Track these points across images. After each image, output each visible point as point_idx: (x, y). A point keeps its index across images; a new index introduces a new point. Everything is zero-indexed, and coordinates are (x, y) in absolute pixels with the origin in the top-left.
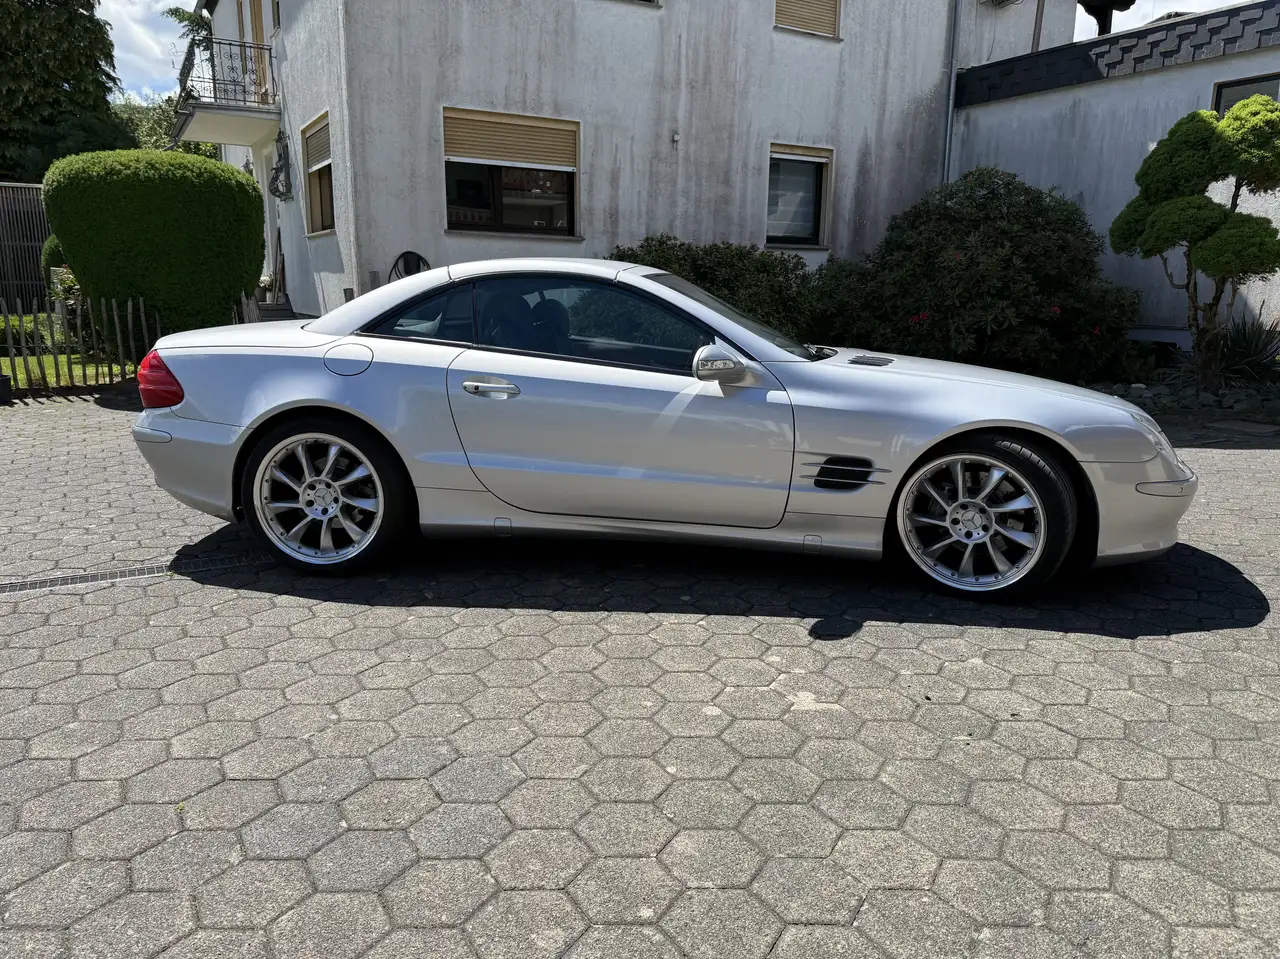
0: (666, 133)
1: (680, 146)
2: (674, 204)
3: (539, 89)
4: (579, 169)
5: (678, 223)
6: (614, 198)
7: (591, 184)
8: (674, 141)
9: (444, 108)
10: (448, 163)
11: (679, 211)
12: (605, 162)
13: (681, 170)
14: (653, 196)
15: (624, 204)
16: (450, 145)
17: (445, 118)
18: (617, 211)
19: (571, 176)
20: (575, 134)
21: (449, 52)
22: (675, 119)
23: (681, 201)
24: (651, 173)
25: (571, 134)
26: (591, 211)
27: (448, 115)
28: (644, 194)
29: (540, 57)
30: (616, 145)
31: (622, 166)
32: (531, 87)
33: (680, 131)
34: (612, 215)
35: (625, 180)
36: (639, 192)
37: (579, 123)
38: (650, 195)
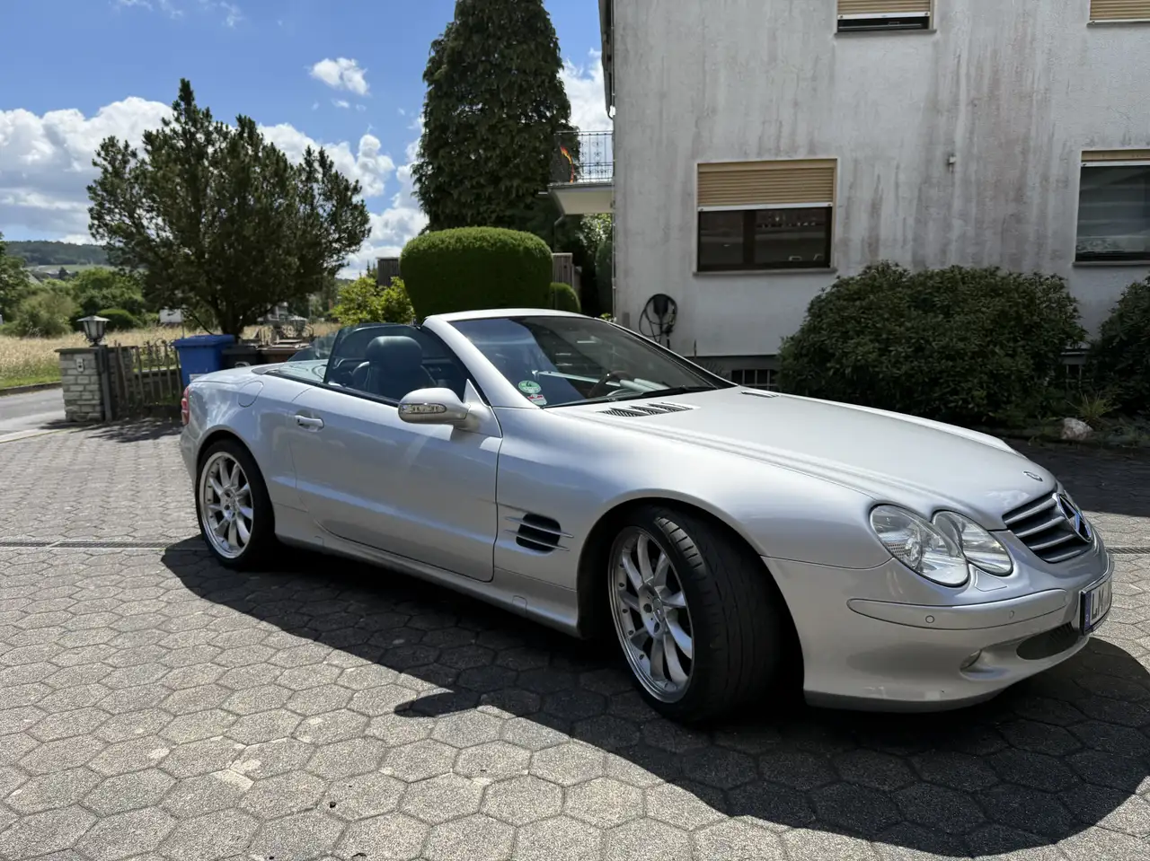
0: (939, 153)
1: (958, 168)
2: (947, 226)
3: (793, 133)
4: (835, 204)
5: (953, 247)
6: (874, 229)
7: (848, 217)
8: (949, 164)
9: (699, 165)
10: (700, 214)
11: (955, 234)
12: (865, 195)
13: (958, 191)
14: (921, 222)
15: (884, 233)
16: (703, 196)
17: (700, 173)
18: (877, 240)
19: (829, 210)
20: (832, 170)
21: (705, 114)
22: (951, 141)
23: (957, 223)
24: (920, 199)
25: (826, 170)
26: (846, 242)
27: (701, 170)
28: (911, 221)
29: (796, 104)
30: (879, 177)
31: (884, 197)
32: (786, 131)
33: (958, 154)
34: (870, 245)
35: (887, 210)
36: (905, 219)
37: (836, 160)
38: (918, 221)
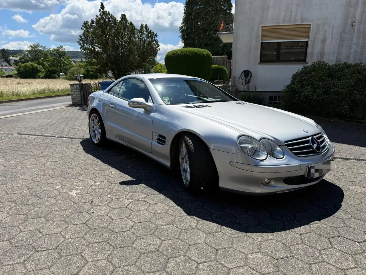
0: (349, 22)
1: (356, 27)
2: (351, 48)
3: (296, 15)
4: (309, 40)
5: (352, 55)
6: (323, 48)
7: (313, 45)
8: (353, 25)
9: (262, 26)
10: (262, 43)
11: (353, 51)
12: (320, 37)
13: (355, 35)
14: (340, 46)
15: (326, 50)
16: (263, 37)
17: (262, 29)
18: (324, 53)
19: (307, 42)
20: (309, 28)
21: (265, 9)
22: (354, 17)
23: (354, 47)
24: (341, 38)
25: (308, 28)
26: (312, 53)
27: (263, 28)
28: (337, 46)
29: (298, 5)
30: (326, 30)
31: (327, 37)
32: (293, 15)
33: (356, 22)
34: (321, 54)
35: (328, 42)
36: (334, 45)
37: (311, 24)
38: (339, 46)
